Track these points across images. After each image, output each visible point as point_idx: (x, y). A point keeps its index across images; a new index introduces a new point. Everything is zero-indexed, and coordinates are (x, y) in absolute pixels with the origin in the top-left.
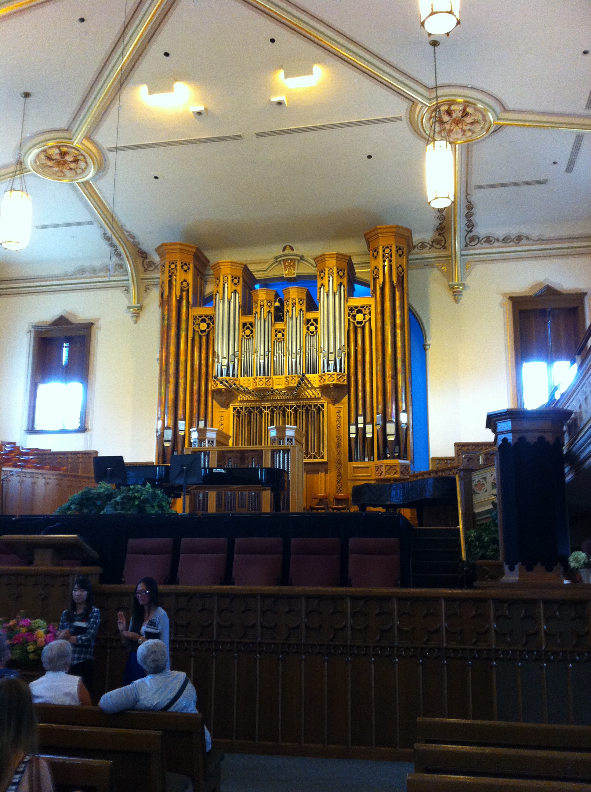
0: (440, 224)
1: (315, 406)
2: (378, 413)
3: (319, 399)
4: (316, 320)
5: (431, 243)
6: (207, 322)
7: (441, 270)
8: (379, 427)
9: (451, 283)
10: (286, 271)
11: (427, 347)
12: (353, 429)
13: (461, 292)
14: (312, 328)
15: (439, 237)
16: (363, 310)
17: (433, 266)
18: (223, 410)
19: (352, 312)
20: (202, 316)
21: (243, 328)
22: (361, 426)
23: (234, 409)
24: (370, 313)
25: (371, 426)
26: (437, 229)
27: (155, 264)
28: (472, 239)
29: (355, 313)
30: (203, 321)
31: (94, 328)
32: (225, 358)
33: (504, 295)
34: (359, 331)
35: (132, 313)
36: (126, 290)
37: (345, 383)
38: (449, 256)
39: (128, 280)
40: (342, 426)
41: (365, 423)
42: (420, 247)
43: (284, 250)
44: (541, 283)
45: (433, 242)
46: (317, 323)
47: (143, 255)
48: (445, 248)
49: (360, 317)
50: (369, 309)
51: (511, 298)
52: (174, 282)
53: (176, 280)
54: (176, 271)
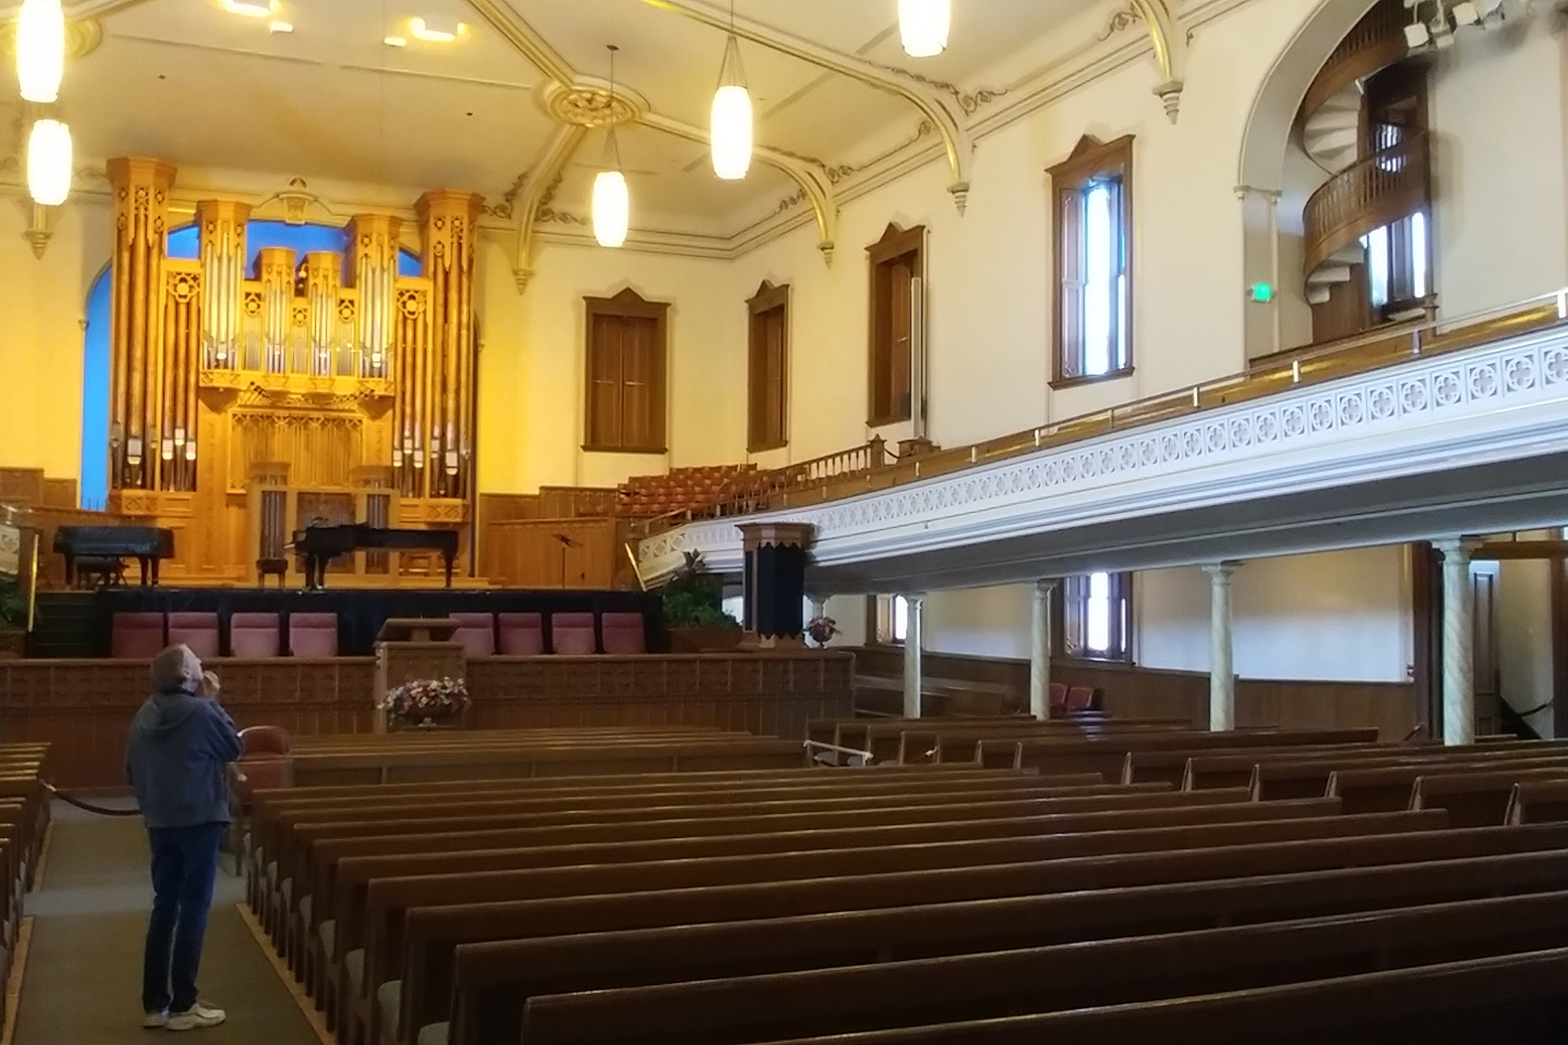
0: (513, 190)
1: (351, 421)
2: (433, 437)
3: (353, 411)
4: (352, 302)
5: (494, 209)
6: (190, 283)
7: (504, 247)
8: (435, 456)
9: (515, 267)
10: (289, 212)
12: (398, 455)
13: (527, 281)
14: (347, 312)
15: (505, 203)
16: (416, 295)
17: (494, 240)
18: (214, 416)
19: (402, 297)
20: (181, 274)
21: (247, 299)
22: (408, 452)
23: (234, 415)
24: (426, 303)
25: (422, 452)
26: (507, 193)
28: (546, 213)
29: (406, 300)
30: (183, 280)
32: (222, 343)
33: (578, 293)
34: (410, 323)
35: (34, 243)
37: (390, 394)
38: (514, 230)
40: (384, 452)
41: (414, 449)
43: (292, 183)
44: (619, 284)
46: (352, 307)
48: (509, 217)
49: (411, 305)
50: (425, 296)
51: (585, 298)
52: (142, 218)
53: (146, 216)
54: (147, 201)
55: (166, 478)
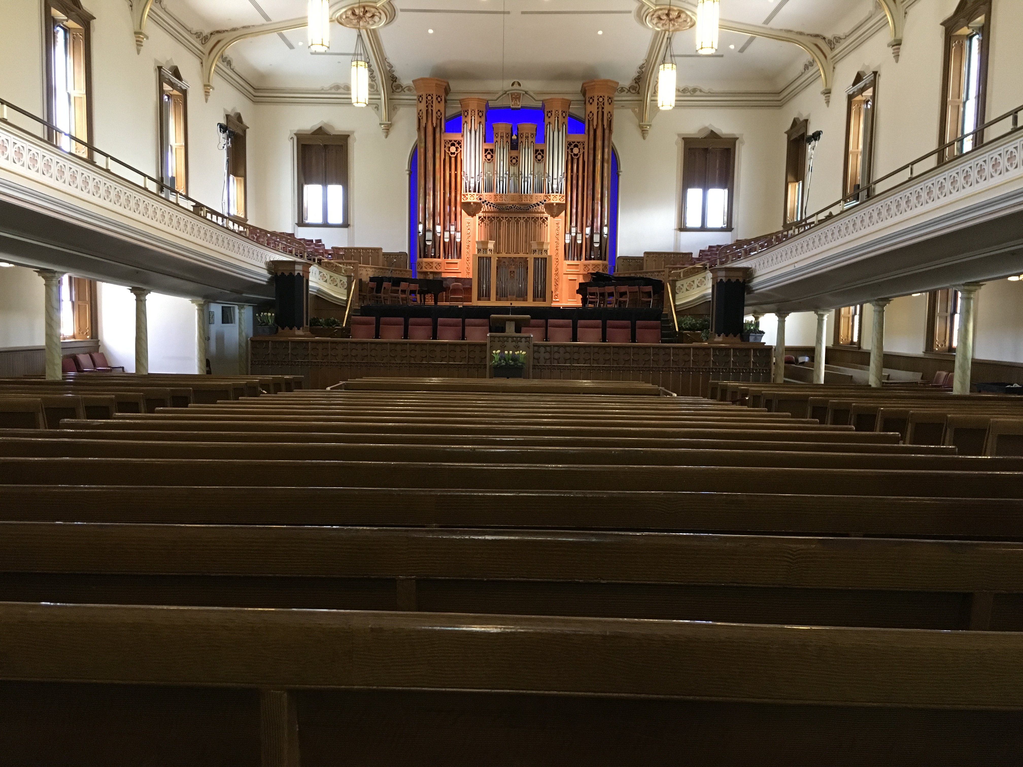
0: (638, 76)
1: (541, 218)
2: (587, 226)
3: (543, 213)
4: (542, 151)
5: (628, 89)
6: (456, 146)
7: (634, 111)
8: (587, 237)
9: (641, 123)
10: (512, 102)
11: (620, 173)
12: (568, 236)
13: (647, 131)
14: (539, 157)
15: (635, 85)
16: (579, 145)
17: (628, 108)
18: (470, 218)
19: (570, 146)
20: (452, 141)
21: (485, 153)
22: (574, 234)
23: (480, 217)
24: (584, 148)
25: (581, 235)
26: (635, 79)
27: (402, 87)
29: (573, 147)
30: (453, 145)
31: (350, 141)
32: (472, 178)
33: (679, 135)
34: (575, 161)
35: (383, 129)
36: (375, 108)
37: (564, 202)
38: (641, 101)
39: (380, 99)
40: (560, 235)
41: (576, 233)
42: (620, 91)
43: (513, 85)
44: (706, 128)
45: (630, 88)
46: (543, 153)
47: (394, 79)
48: (639, 93)
49: (576, 151)
50: (583, 144)
51: (683, 139)
52: (430, 111)
53: (432, 110)
54: (432, 102)
55: (447, 252)
